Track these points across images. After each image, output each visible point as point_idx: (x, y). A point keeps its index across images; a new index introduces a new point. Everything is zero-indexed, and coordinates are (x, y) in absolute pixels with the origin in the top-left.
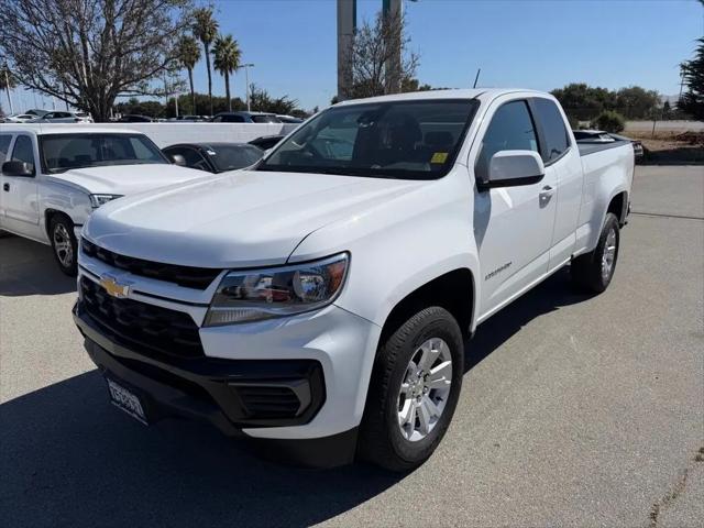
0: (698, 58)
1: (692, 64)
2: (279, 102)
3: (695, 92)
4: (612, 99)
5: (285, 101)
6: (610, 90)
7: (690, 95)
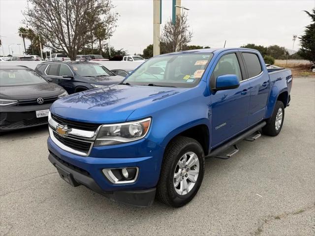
0: (305, 34)
1: (303, 37)
2: (119, 51)
3: (304, 48)
4: (266, 50)
5: (122, 51)
6: (265, 47)
7: (303, 50)
